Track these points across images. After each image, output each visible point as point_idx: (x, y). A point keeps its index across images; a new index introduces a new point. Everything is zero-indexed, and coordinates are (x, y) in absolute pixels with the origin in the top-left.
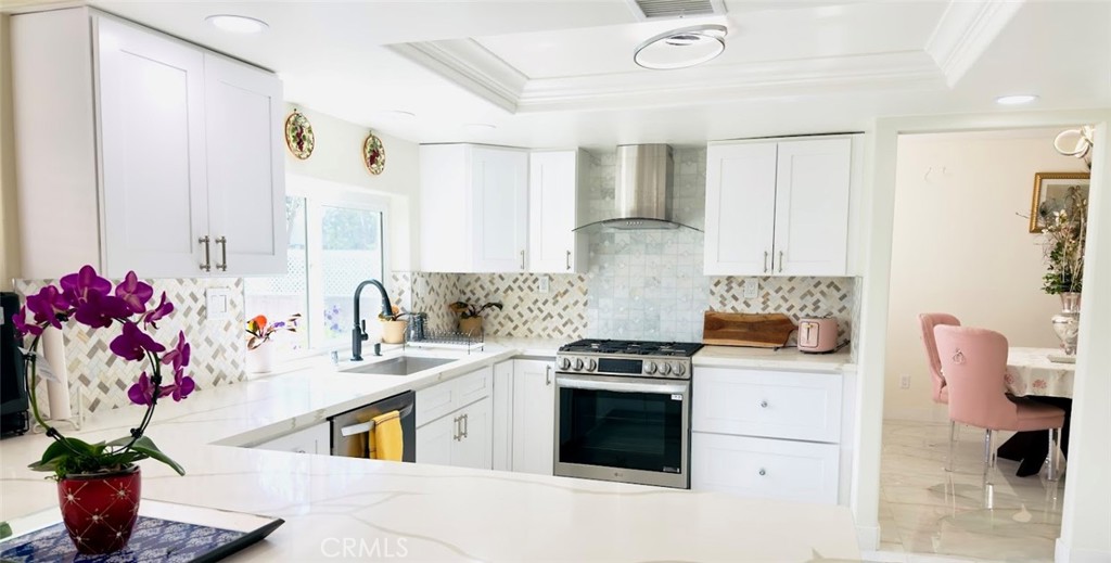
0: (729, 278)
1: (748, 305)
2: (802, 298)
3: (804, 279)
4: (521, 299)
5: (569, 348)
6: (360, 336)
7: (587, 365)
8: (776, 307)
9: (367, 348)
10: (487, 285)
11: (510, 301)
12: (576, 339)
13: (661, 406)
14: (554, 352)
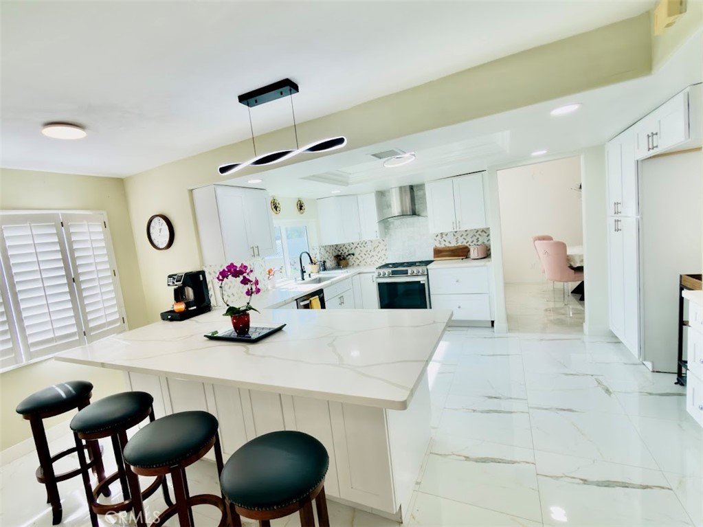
0: (441, 233)
1: (450, 243)
2: (472, 237)
3: (471, 230)
4: (361, 251)
5: (380, 267)
6: (303, 272)
7: (387, 273)
8: (461, 243)
9: (306, 276)
10: (348, 247)
11: (357, 252)
12: (384, 264)
13: (417, 286)
14: (374, 270)
